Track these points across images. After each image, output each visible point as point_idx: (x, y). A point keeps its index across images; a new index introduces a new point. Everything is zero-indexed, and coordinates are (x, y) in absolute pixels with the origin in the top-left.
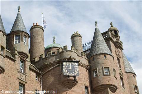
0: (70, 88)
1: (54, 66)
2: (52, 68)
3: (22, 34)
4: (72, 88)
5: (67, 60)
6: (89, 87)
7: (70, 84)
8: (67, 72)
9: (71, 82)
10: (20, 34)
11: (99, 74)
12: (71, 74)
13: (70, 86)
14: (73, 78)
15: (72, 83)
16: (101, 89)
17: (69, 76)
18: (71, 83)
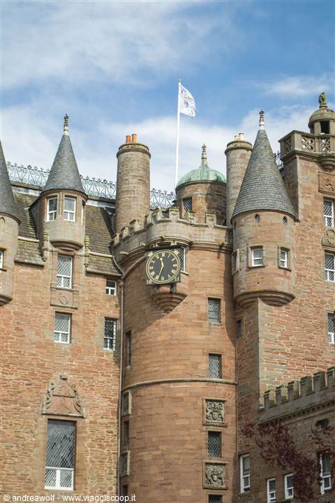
0: (167, 311)
1: (139, 260)
2: (135, 264)
3: (61, 196)
4: (171, 310)
5: (157, 246)
6: (222, 299)
7: (165, 302)
8: (154, 277)
9: (164, 298)
10: (56, 196)
11: (240, 266)
12: (163, 281)
13: (166, 306)
14: (167, 289)
15: (169, 300)
16: (246, 301)
17: (158, 286)
18: (165, 300)
